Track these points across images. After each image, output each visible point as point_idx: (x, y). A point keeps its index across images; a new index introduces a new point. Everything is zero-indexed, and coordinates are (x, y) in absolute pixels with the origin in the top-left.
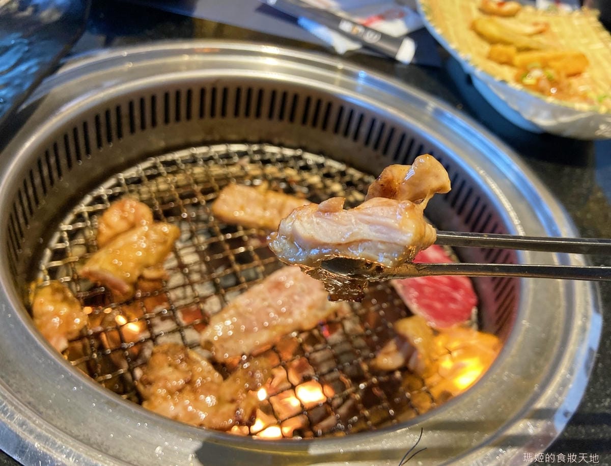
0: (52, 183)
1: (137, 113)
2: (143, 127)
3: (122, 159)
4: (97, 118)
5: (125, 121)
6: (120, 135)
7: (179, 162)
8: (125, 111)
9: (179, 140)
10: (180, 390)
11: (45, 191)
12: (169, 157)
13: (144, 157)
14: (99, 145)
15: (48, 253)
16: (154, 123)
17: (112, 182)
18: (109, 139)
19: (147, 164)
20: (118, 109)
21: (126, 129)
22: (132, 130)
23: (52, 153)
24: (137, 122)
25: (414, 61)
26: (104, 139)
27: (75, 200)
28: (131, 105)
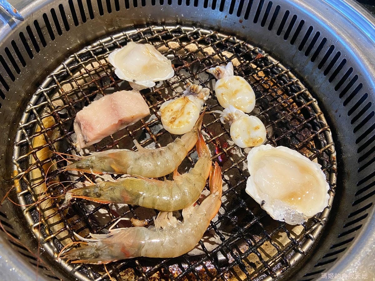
2: (60, 32)
4: (22, 35)
5: (45, 31)
6: (44, 44)
12: (84, 51)
13: (67, 56)
14: (31, 56)
16: (67, 28)
18: (38, 50)
20: (36, 23)
21: (47, 38)
22: (53, 37)
26: (33, 50)
27: (26, 102)
28: (45, 17)
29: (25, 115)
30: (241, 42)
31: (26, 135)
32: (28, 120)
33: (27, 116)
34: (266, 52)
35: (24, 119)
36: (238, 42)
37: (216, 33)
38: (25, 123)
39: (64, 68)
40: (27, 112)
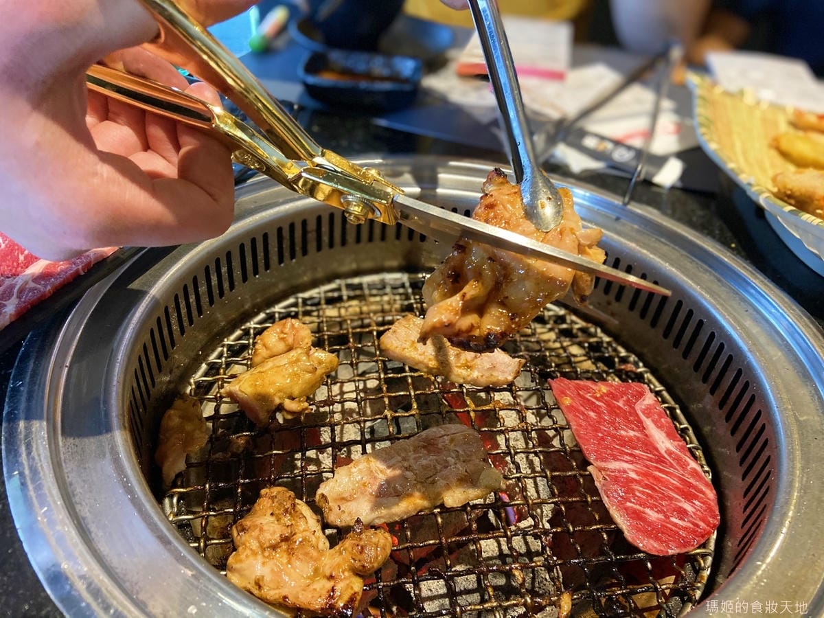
0: (221, 294)
1: (325, 229)
2: (331, 245)
3: (306, 278)
4: (280, 230)
5: (312, 236)
6: (305, 252)
7: (365, 286)
8: (312, 226)
9: (368, 264)
10: (274, 547)
11: (211, 302)
12: (356, 281)
13: (330, 279)
14: (281, 261)
15: (204, 367)
16: (344, 242)
17: (291, 300)
18: (293, 256)
19: (333, 286)
20: (304, 223)
21: (312, 246)
22: (319, 248)
23: (224, 262)
24: (325, 239)
25: (679, 185)
26: (287, 254)
27: (247, 316)
28: (319, 219)
29: (238, 333)
30: (606, 339)
31: (225, 355)
32: (239, 338)
33: (241, 334)
34: (645, 366)
35: (233, 337)
36: (601, 338)
37: (570, 314)
38: (233, 341)
39: (319, 293)
40: (242, 330)
